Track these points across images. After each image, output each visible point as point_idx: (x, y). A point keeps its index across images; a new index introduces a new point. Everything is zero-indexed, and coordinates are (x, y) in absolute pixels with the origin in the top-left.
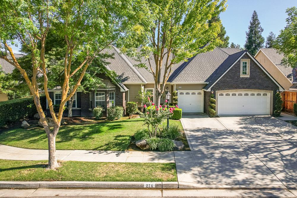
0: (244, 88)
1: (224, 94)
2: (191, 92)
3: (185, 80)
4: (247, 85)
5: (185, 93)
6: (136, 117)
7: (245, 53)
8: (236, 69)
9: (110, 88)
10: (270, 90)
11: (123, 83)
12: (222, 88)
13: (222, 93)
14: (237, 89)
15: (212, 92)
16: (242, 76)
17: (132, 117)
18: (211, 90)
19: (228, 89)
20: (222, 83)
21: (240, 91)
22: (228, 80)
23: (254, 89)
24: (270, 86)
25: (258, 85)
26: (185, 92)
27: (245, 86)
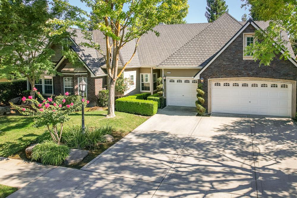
0: (248, 75)
1: (222, 83)
2: (183, 79)
3: (174, 63)
4: (253, 71)
5: (176, 81)
6: (96, 109)
7: (249, 23)
8: (237, 48)
9: (79, 73)
10: (292, 80)
11: (101, 66)
12: (217, 74)
13: (219, 82)
14: (238, 77)
15: (202, 81)
16: (245, 58)
17: (91, 110)
18: (200, 78)
19: (226, 77)
20: (216, 68)
21: (243, 80)
22: (224, 63)
23: (265, 77)
24: (291, 73)
25: (270, 71)
26: (176, 79)
27: (251, 73)
